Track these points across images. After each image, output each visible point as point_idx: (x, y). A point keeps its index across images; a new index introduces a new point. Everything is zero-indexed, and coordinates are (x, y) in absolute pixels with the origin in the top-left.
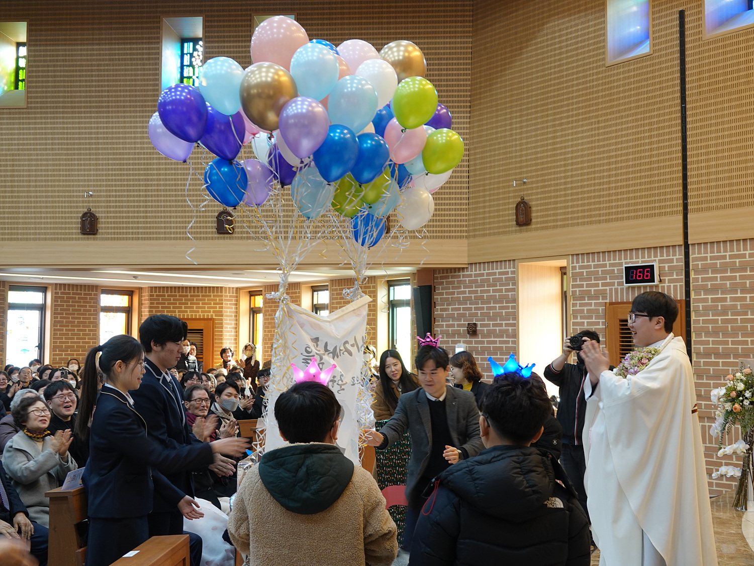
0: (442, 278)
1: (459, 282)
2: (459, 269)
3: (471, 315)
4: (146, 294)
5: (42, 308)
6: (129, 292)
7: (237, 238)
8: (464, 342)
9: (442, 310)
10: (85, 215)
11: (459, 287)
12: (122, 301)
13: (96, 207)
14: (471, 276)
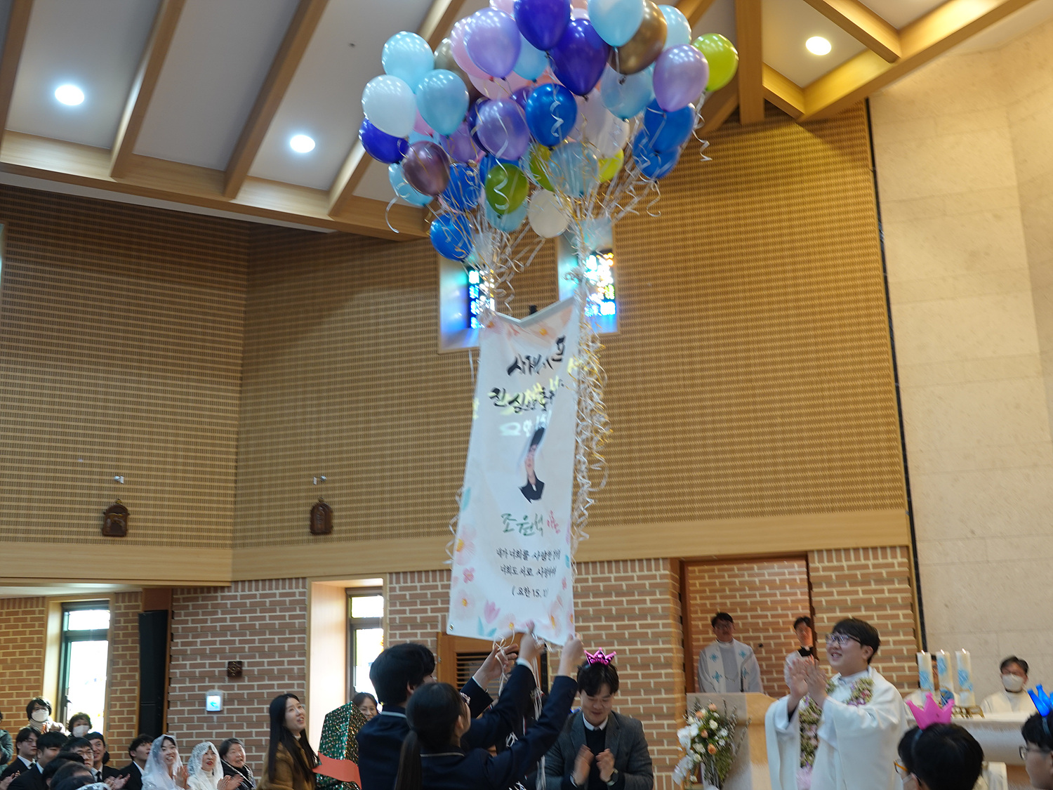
0: (185, 600)
1: (216, 606)
2: (216, 589)
3: (233, 650)
9: (183, 644)
11: (216, 613)
14: (235, 597)
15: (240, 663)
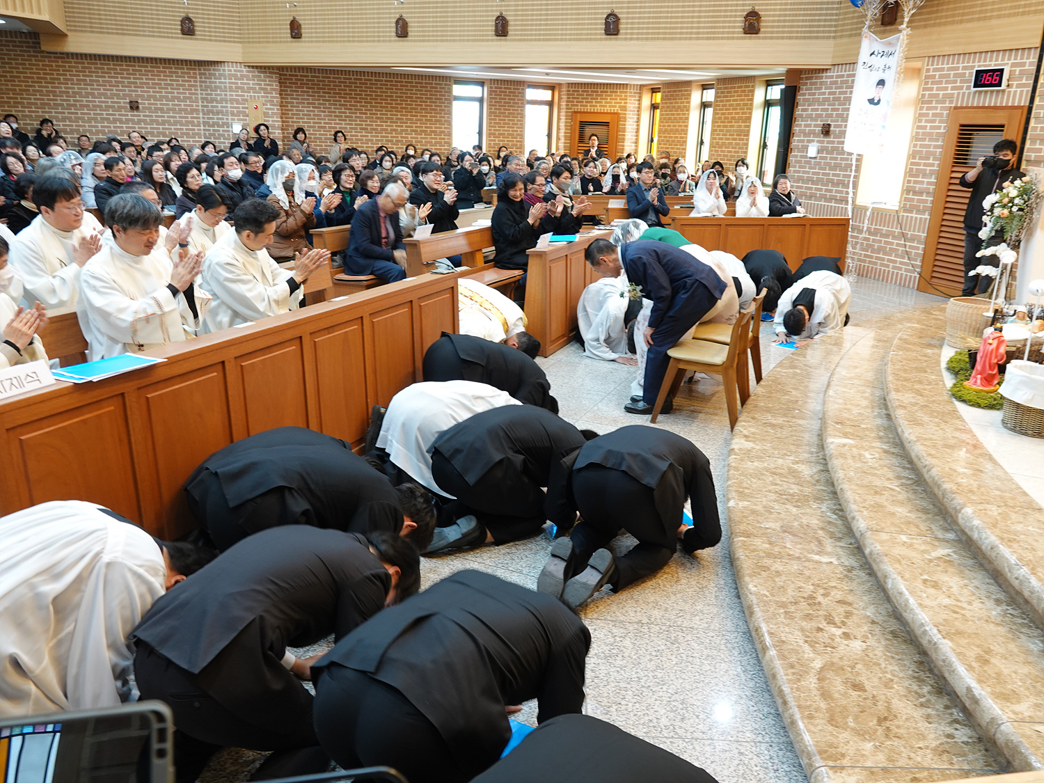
0: (807, 79)
1: (821, 83)
2: (823, 70)
3: (828, 116)
4: (564, 89)
6: (552, 87)
7: (622, 39)
8: (818, 142)
9: (803, 110)
10: (498, 18)
11: (821, 88)
12: (546, 95)
13: (506, 11)
14: (832, 77)
15: (829, 125)
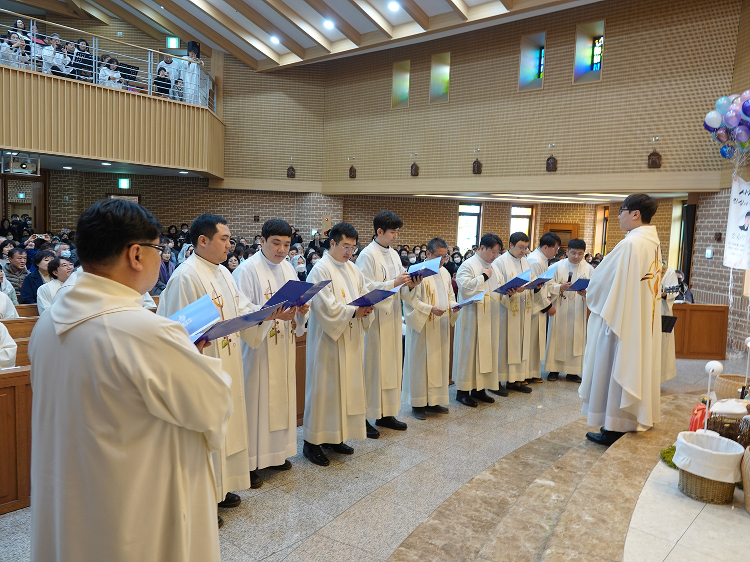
0: (703, 199)
1: (714, 202)
2: (715, 193)
3: (719, 226)
4: (539, 208)
5: (478, 215)
6: (531, 206)
7: (558, 174)
8: (713, 246)
9: (701, 222)
10: (475, 162)
11: (714, 206)
12: (528, 211)
13: (481, 158)
14: (721, 198)
15: (720, 233)
